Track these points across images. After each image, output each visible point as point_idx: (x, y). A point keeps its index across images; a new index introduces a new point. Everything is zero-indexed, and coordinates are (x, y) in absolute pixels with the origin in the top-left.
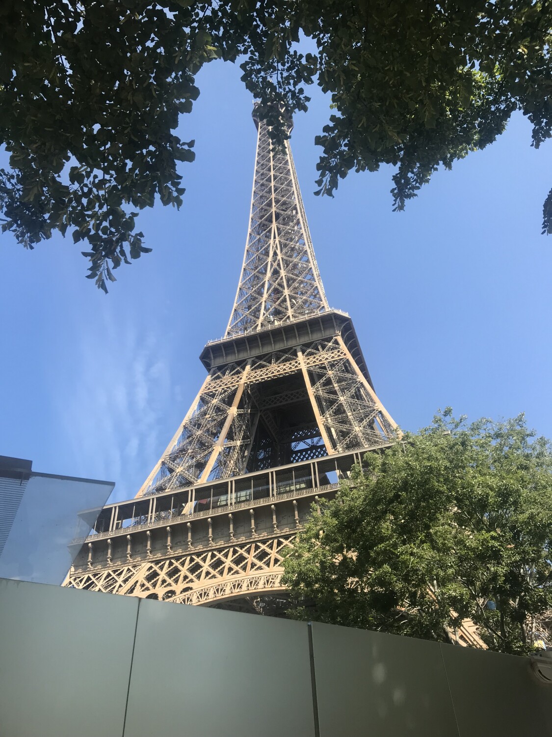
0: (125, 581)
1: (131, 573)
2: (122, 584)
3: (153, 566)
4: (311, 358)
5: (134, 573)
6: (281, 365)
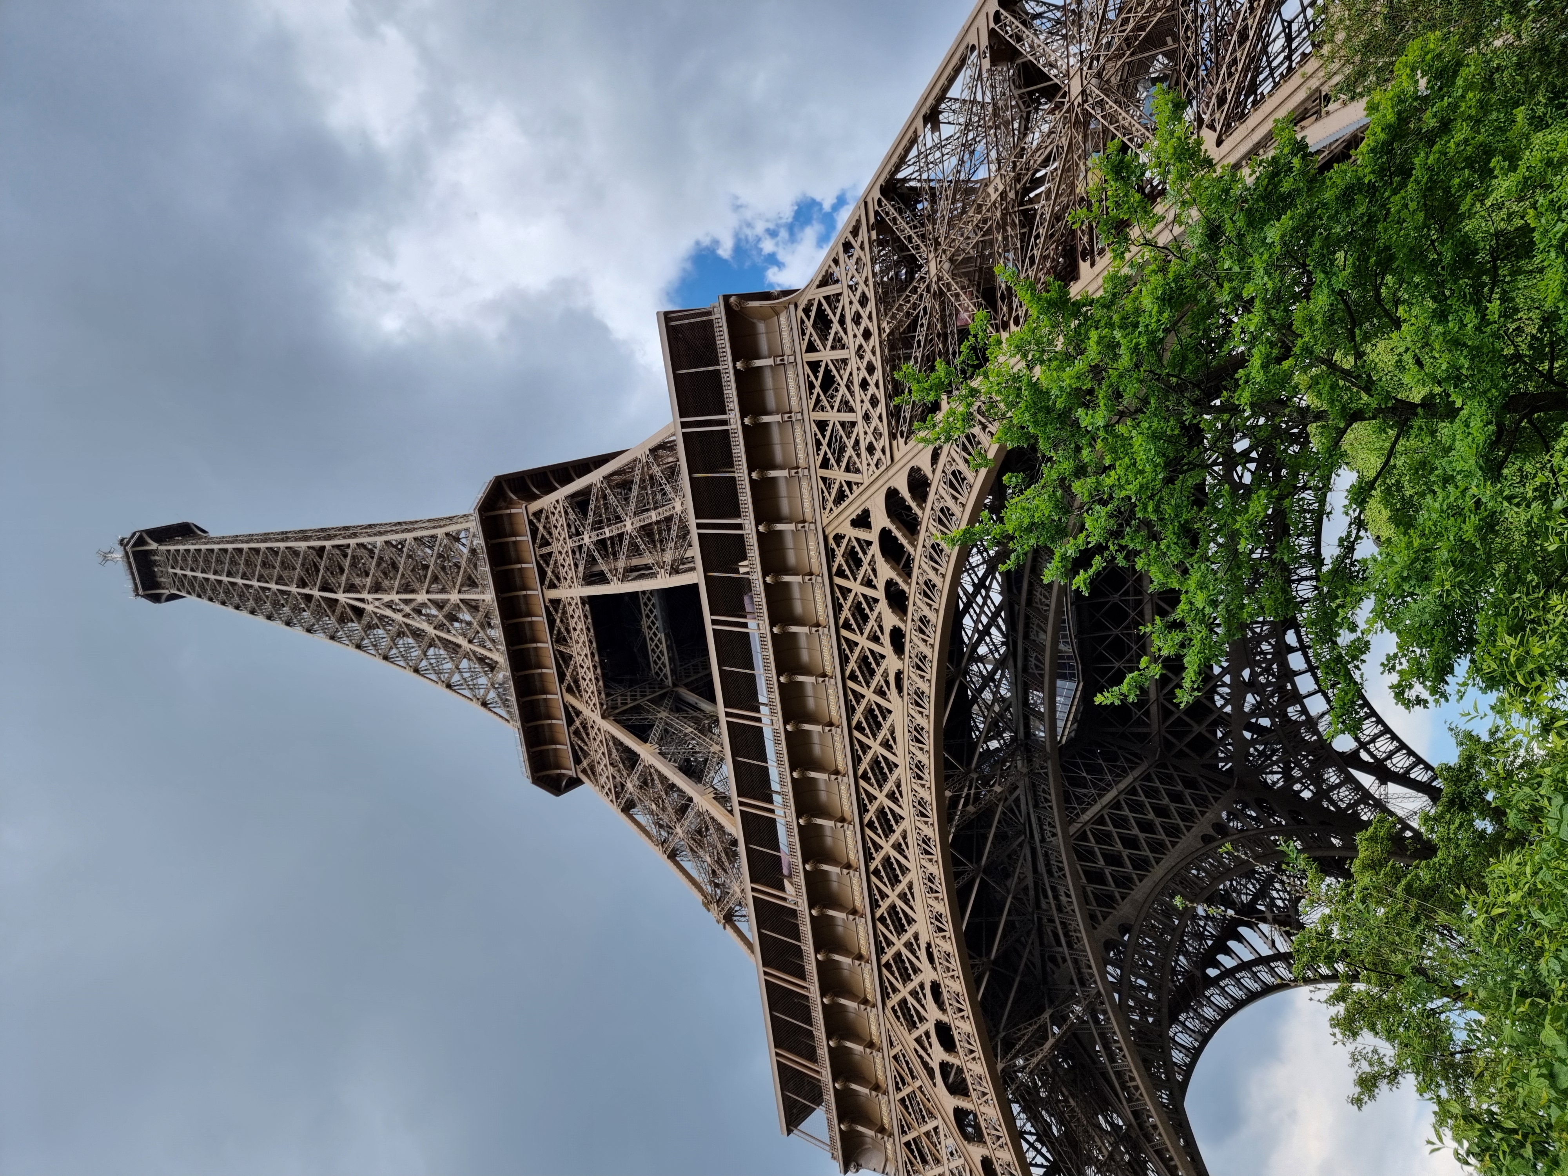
4: (563, 572)
6: (574, 635)
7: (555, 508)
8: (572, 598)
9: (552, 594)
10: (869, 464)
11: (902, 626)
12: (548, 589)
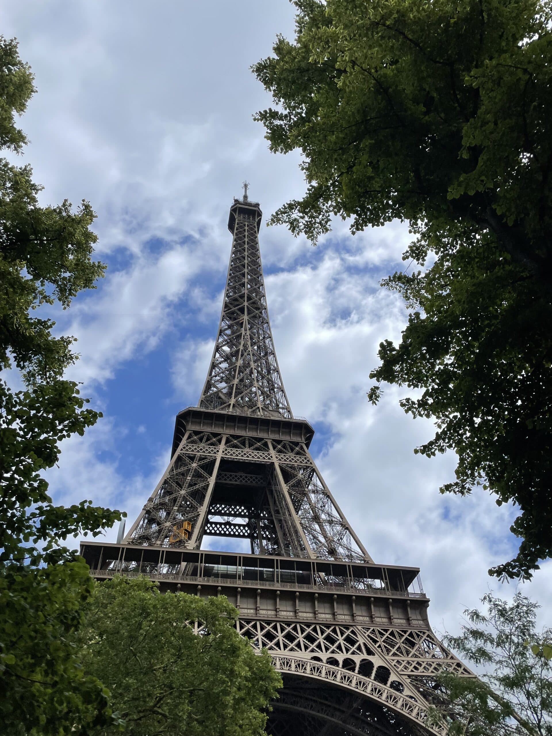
4: (282, 455)
6: (256, 452)
7: (308, 461)
8: (272, 457)
9: (270, 446)
10: (393, 660)
11: (341, 666)
12: (272, 444)
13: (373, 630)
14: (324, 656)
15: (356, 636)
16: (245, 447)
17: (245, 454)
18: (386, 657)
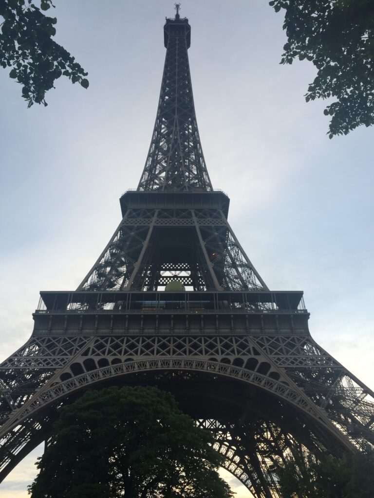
0: (80, 346)
1: (83, 342)
2: (78, 348)
3: (99, 339)
4: (202, 220)
5: (85, 343)
6: (181, 220)
8: (194, 222)
9: (193, 214)
10: (274, 358)
11: (231, 363)
12: (195, 212)
13: (262, 338)
14: (219, 357)
15: (248, 343)
16: (173, 216)
17: (172, 222)
18: (269, 356)
